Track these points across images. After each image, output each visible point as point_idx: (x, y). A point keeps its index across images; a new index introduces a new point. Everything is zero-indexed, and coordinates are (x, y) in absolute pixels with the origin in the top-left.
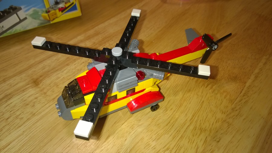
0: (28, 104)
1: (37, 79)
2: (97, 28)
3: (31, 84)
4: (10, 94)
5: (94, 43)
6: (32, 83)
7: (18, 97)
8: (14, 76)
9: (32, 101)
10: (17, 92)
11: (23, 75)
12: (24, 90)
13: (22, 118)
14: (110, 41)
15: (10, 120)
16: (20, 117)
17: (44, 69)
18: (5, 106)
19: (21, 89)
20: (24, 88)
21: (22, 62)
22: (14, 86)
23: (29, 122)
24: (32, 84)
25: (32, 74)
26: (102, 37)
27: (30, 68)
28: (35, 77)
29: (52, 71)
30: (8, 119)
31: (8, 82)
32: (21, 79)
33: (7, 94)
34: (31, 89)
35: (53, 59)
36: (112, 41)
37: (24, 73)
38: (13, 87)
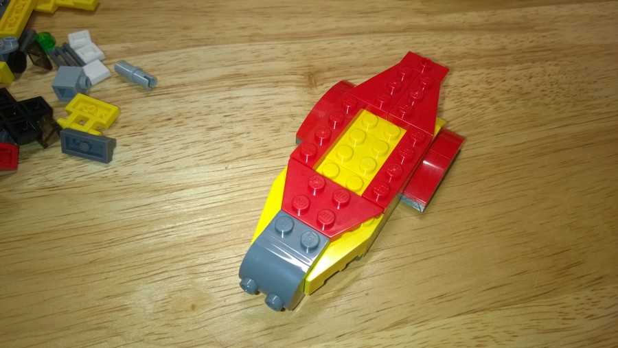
0: (267, 120)
1: (319, 71)
2: (532, 10)
3: (299, 76)
4: (246, 75)
5: (504, 48)
6: (303, 75)
7: (258, 91)
8: (277, 38)
9: (280, 116)
10: (262, 78)
11: (295, 47)
12: (277, 82)
13: (240, 145)
14: (549, 63)
15: (214, 134)
16: (238, 139)
17: (347, 54)
18: (223, 97)
19: (274, 77)
20: (281, 78)
21: (308, 13)
22: (263, 61)
23: (248, 163)
24: (303, 77)
25: (315, 54)
26: (532, 42)
27: (320, 36)
28: (317, 64)
29: (361, 69)
30: (211, 129)
31: (257, 47)
32: (286, 54)
33: (241, 72)
34: (293, 89)
35: (380, 41)
36: (557, 65)
37: (300, 43)
38: (260, 64)
